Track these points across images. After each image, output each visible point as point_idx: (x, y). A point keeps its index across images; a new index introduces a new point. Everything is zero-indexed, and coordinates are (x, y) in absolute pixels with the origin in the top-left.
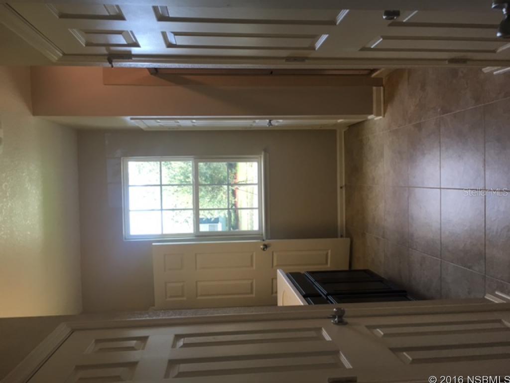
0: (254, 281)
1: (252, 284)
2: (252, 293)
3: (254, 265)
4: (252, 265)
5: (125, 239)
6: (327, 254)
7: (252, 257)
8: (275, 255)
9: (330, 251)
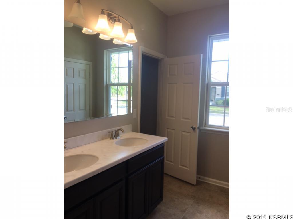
0: (174, 119)
1: (173, 117)
2: (169, 116)
3: (183, 120)
4: (184, 118)
5: (210, 37)
6: (187, 167)
7: (188, 119)
8: (189, 134)
9: (188, 169)
